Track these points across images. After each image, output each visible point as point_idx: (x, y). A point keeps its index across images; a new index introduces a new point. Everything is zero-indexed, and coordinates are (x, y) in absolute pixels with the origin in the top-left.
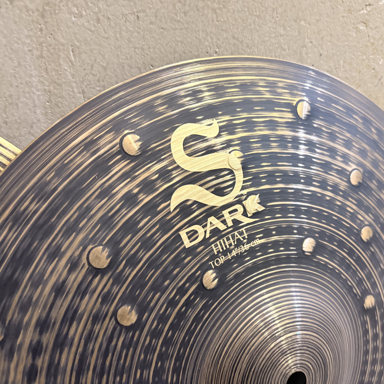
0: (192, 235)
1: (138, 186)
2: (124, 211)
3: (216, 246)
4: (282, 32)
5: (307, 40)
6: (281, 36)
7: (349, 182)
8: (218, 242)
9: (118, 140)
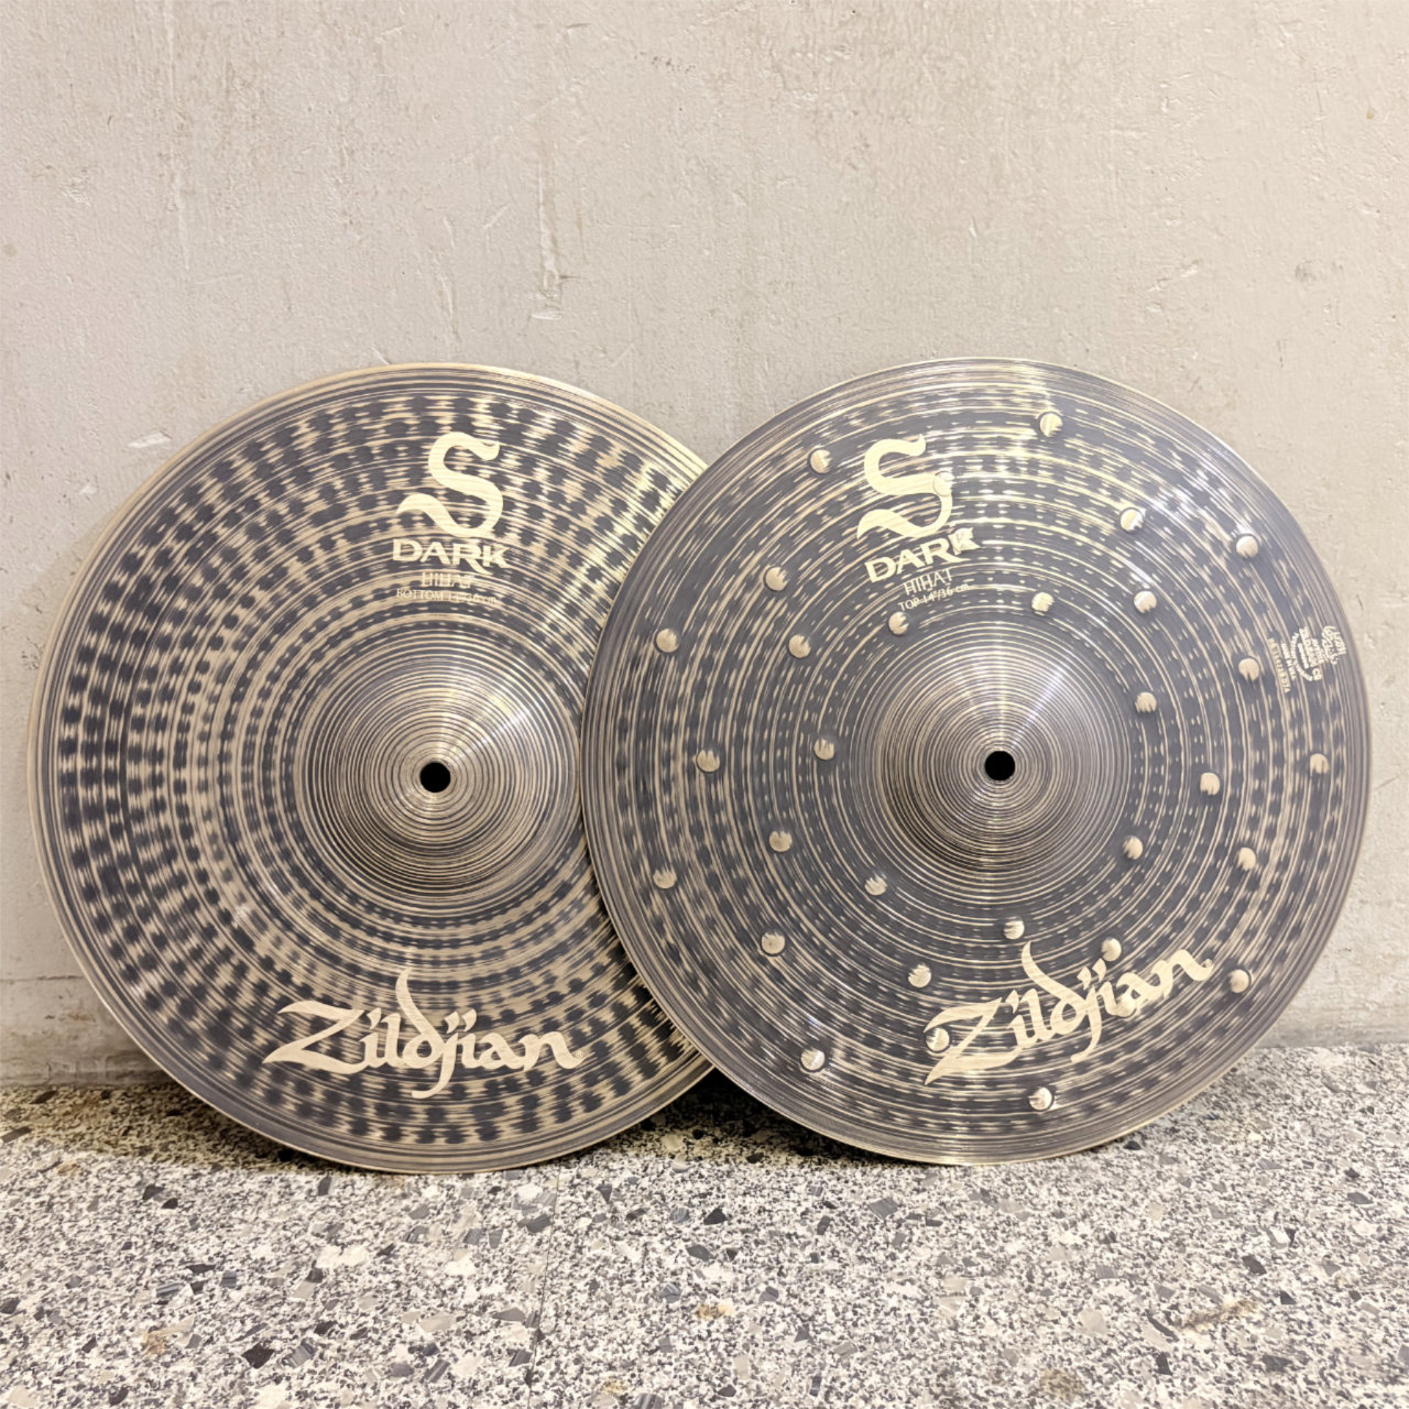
0: (881, 568)
1: (823, 507)
2: (805, 533)
3: (909, 585)
4: (1025, 324)
5: (1064, 332)
6: (1025, 329)
7: (1117, 524)
8: (912, 581)
9: (806, 456)
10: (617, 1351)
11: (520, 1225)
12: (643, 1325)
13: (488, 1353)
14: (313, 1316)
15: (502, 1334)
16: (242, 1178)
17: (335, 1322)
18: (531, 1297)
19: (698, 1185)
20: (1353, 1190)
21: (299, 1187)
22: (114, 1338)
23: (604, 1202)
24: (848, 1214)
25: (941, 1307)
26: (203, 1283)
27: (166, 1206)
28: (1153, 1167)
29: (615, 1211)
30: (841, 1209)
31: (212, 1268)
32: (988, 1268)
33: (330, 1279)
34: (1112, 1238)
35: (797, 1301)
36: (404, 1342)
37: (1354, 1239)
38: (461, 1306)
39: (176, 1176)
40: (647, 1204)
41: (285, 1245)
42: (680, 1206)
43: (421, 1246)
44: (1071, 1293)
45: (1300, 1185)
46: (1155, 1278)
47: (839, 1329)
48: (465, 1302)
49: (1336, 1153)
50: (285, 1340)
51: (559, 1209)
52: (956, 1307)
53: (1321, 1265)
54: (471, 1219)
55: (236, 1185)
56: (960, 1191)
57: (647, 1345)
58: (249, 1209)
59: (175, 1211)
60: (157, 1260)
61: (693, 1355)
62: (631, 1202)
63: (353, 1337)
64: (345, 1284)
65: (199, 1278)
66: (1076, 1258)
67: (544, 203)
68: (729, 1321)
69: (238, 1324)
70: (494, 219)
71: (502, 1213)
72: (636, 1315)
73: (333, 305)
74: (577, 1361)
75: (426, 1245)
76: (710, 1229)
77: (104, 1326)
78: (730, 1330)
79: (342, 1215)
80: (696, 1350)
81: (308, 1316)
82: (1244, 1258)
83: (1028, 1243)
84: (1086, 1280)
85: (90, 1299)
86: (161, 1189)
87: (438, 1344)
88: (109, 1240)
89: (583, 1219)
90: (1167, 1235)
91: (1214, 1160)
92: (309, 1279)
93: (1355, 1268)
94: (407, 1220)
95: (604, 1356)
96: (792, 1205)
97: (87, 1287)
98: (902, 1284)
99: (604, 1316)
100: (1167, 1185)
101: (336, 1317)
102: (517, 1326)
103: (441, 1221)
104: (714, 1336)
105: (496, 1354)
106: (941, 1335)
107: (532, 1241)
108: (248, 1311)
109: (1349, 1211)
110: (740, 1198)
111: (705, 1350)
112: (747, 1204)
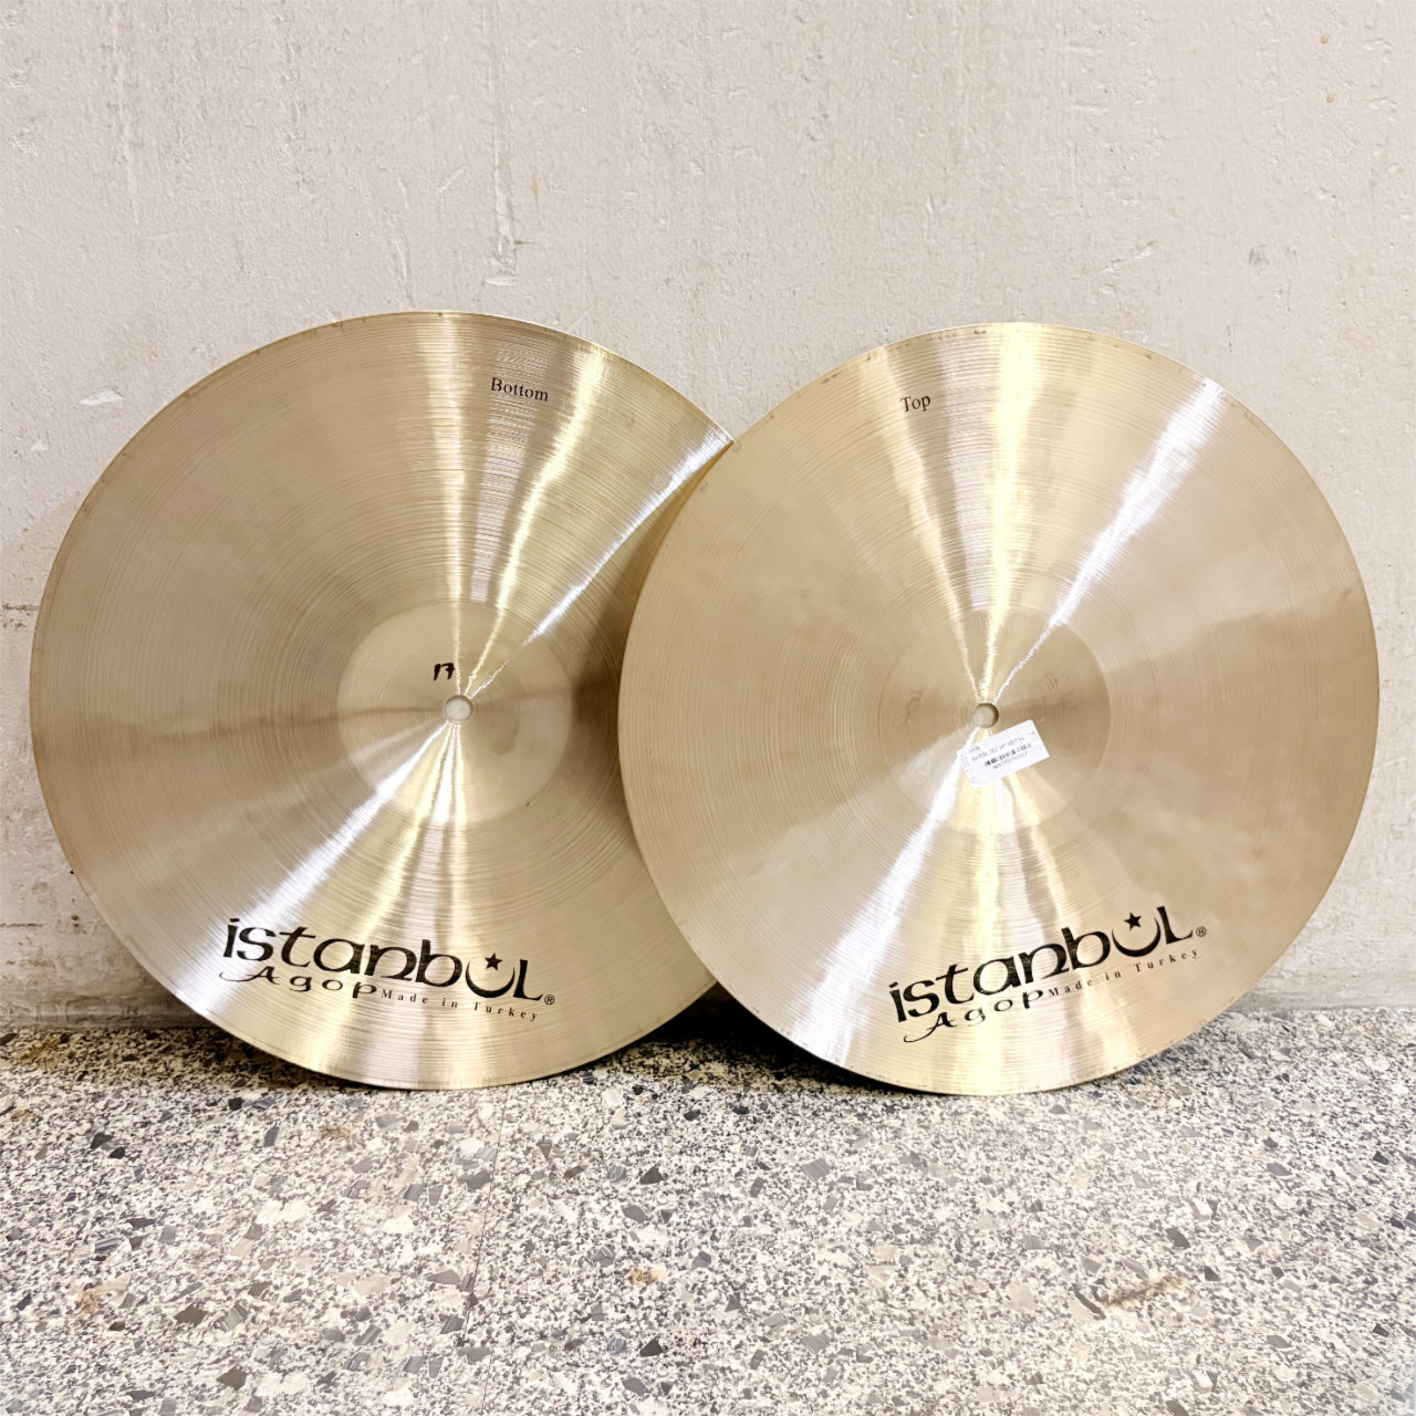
10: (549, 1319)
11: (461, 1181)
12: (576, 1290)
13: (420, 1319)
14: (248, 1276)
15: (435, 1298)
16: (191, 1127)
17: (270, 1283)
18: (466, 1259)
19: (636, 1142)
20: (1272, 1161)
21: (247, 1138)
22: (49, 1296)
23: (543, 1158)
24: (781, 1176)
25: (871, 1276)
26: (142, 1238)
27: (112, 1156)
28: (1077, 1133)
29: (554, 1168)
30: (775, 1170)
31: (152, 1222)
32: (917, 1236)
33: (269, 1236)
34: (1038, 1207)
35: (728, 1267)
36: (337, 1306)
37: (1274, 1212)
38: (397, 1267)
39: (127, 1123)
40: (586, 1161)
41: (227, 1198)
42: (618, 1164)
43: (362, 1201)
44: (999, 1265)
45: (1221, 1154)
46: (1082, 1250)
47: (769, 1298)
48: (401, 1262)
49: (1254, 1121)
50: (219, 1302)
51: (500, 1165)
52: (885, 1277)
53: (1244, 1239)
54: (412, 1174)
55: (184, 1135)
56: (891, 1154)
57: (579, 1312)
58: (195, 1160)
59: (121, 1161)
60: (98, 1212)
61: (624, 1325)
62: (570, 1159)
63: (287, 1300)
64: (284, 1241)
65: (139, 1233)
66: (1004, 1227)
67: (499, 167)
68: (662, 1288)
69: (174, 1283)
70: (449, 182)
71: (443, 1167)
72: (569, 1280)
73: (285, 265)
74: (509, 1329)
75: (367, 1201)
76: (645, 1189)
77: (41, 1282)
78: (661, 1298)
79: (286, 1168)
80: (628, 1319)
81: (243, 1275)
82: (1167, 1230)
83: (957, 1210)
84: (1014, 1250)
85: (29, 1253)
86: (110, 1138)
87: (371, 1308)
88: (54, 1190)
89: (522, 1176)
90: (1092, 1204)
91: (1137, 1126)
92: (248, 1236)
93: (1277, 1244)
94: (350, 1174)
95: (536, 1323)
96: (728, 1165)
97: (27, 1239)
98: (833, 1251)
99: (538, 1280)
100: (1091, 1151)
101: (272, 1277)
102: (451, 1289)
103: (383, 1175)
104: (646, 1303)
105: (428, 1320)
106: (871, 1307)
107: (471, 1197)
108: (184, 1270)
109: (1268, 1182)
110: (677, 1157)
111: (636, 1320)
112: (683, 1163)
